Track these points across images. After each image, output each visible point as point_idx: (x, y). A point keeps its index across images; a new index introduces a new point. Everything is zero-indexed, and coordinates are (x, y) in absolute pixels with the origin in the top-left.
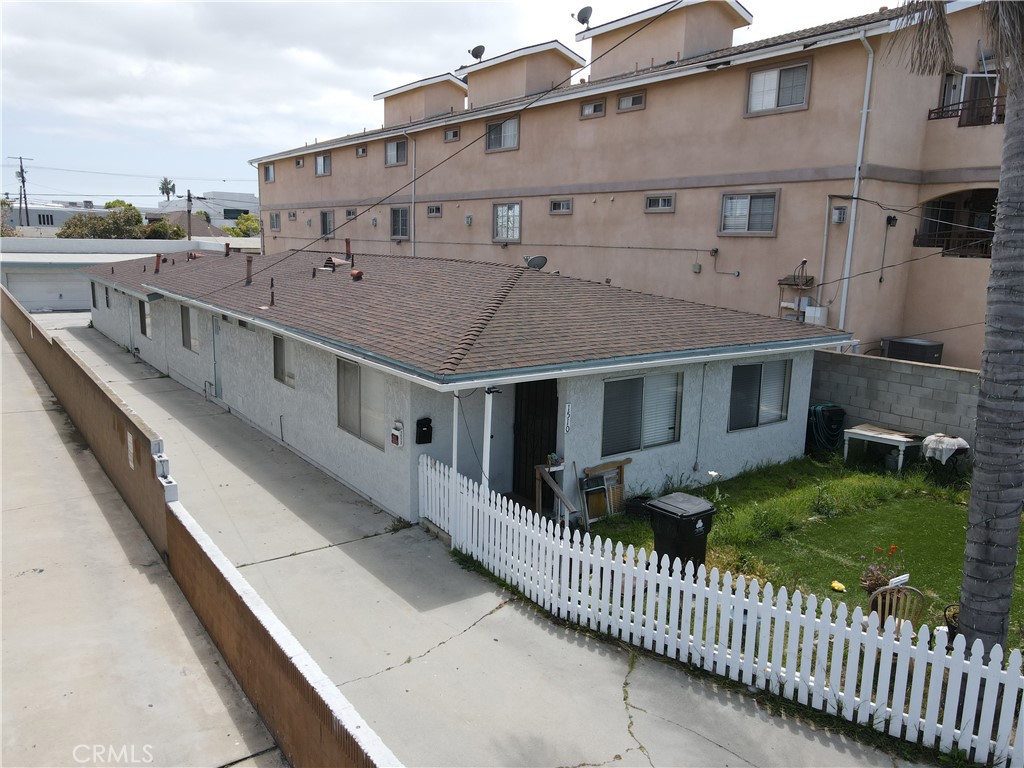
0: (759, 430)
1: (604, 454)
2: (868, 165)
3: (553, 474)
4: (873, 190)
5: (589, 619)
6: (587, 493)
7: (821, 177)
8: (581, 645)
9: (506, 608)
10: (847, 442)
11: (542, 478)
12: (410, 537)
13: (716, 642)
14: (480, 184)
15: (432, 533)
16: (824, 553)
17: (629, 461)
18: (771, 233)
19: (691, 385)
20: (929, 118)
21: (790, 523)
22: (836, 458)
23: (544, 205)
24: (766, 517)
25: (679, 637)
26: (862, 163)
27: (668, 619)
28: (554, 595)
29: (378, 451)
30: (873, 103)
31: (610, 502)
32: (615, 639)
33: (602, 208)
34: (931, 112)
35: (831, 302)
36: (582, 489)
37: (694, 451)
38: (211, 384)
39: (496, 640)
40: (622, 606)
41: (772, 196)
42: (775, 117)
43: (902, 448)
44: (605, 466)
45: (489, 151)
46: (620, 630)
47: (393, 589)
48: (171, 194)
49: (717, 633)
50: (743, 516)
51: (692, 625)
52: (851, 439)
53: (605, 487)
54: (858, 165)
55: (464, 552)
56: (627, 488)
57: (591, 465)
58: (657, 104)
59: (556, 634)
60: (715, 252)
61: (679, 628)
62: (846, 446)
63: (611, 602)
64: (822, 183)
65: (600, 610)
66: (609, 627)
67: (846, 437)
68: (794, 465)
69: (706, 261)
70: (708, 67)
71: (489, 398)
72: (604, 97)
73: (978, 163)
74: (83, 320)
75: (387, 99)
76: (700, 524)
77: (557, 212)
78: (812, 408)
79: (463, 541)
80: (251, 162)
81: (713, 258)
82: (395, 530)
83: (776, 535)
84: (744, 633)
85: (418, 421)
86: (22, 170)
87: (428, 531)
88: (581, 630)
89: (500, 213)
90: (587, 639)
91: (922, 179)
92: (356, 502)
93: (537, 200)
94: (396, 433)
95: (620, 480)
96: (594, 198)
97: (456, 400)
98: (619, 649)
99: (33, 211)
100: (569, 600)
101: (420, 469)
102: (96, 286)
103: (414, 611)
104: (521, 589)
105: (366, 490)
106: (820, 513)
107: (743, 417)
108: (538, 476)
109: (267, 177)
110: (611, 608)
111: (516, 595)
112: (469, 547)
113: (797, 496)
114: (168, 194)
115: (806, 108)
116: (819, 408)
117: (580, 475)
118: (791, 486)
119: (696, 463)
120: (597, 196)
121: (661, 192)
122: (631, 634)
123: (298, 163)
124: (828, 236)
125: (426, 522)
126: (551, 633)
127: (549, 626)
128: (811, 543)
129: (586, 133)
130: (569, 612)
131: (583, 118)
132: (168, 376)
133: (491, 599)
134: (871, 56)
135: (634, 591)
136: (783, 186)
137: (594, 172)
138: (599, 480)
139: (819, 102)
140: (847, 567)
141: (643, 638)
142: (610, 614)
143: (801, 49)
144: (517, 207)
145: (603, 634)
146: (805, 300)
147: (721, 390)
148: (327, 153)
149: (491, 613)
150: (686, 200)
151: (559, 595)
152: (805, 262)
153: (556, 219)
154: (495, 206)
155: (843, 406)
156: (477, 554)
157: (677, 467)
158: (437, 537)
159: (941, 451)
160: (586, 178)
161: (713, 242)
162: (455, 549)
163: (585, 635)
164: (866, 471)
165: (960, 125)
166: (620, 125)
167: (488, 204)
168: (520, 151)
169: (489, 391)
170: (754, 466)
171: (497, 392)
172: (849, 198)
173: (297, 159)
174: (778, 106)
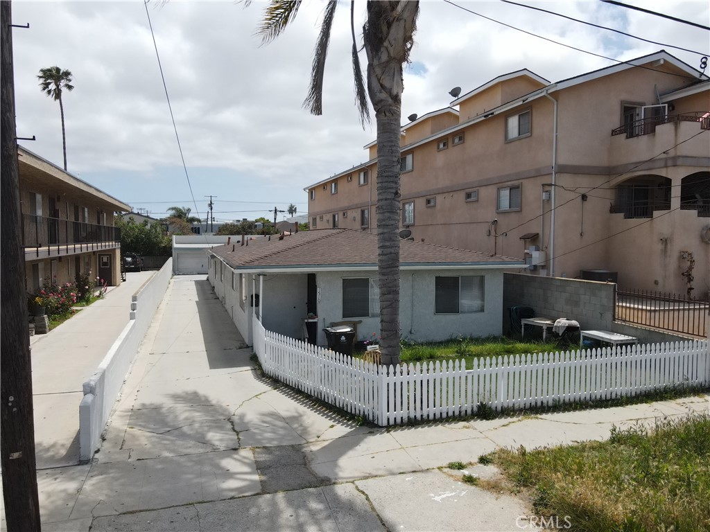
0: (460, 315)
1: (344, 316)
2: (559, 164)
7: (538, 174)
9: (249, 371)
12: (243, 351)
17: (360, 322)
18: (518, 209)
20: (612, 135)
23: (423, 202)
26: (555, 164)
29: (244, 313)
30: (559, 130)
32: (280, 381)
33: (448, 201)
34: (613, 131)
35: (546, 248)
38: (224, 298)
41: (518, 187)
42: (518, 142)
43: (545, 327)
44: (344, 323)
48: (294, 214)
52: (525, 325)
54: (553, 165)
57: (335, 321)
58: (469, 138)
60: (496, 222)
62: (523, 328)
64: (539, 178)
67: (522, 323)
69: (492, 228)
70: (485, 116)
72: (446, 137)
73: (635, 159)
75: (370, 148)
76: (343, 338)
80: (304, 190)
81: (495, 226)
82: (240, 348)
86: (211, 203)
89: (406, 208)
91: (609, 171)
93: (421, 199)
96: (444, 196)
99: (216, 225)
104: (262, 366)
109: (312, 198)
111: (259, 368)
114: (292, 213)
115: (530, 135)
116: (514, 307)
117: (327, 325)
119: (411, 329)
120: (445, 194)
121: (472, 189)
123: (324, 188)
124: (543, 209)
129: (440, 159)
134: (555, 104)
136: (523, 181)
137: (444, 181)
139: (536, 131)
143: (521, 103)
144: (412, 204)
146: (533, 248)
148: (336, 181)
149: (241, 371)
150: (483, 193)
153: (429, 210)
154: (404, 205)
159: (559, 327)
160: (440, 185)
161: (494, 216)
162: (254, 353)
165: (627, 138)
166: (454, 153)
168: (414, 172)
169: (260, 274)
172: (551, 185)
173: (324, 185)
174: (519, 135)
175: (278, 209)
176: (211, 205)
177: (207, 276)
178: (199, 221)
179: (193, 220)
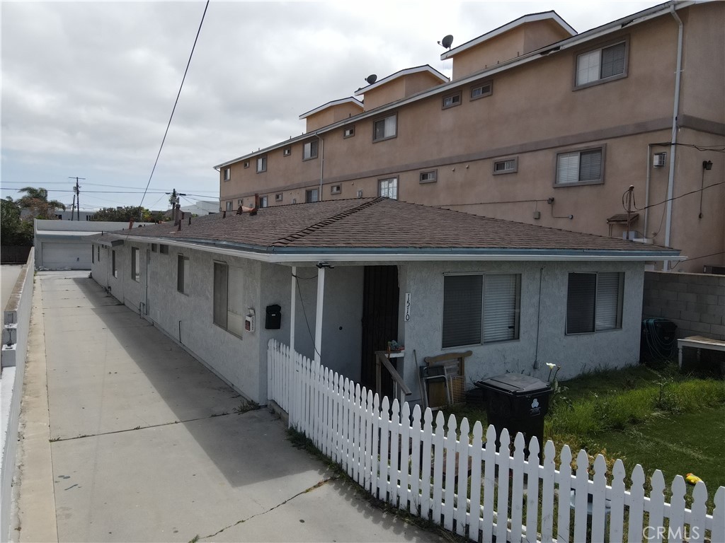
0: (595, 336)
1: (445, 345)
2: (684, 115)
3: (391, 360)
4: (689, 137)
5: (409, 502)
6: (427, 381)
7: (642, 130)
8: (397, 532)
9: (326, 487)
10: (680, 351)
11: (382, 363)
12: (255, 417)
13: (555, 535)
14: (368, 166)
15: (275, 413)
16: (673, 447)
17: (469, 353)
18: (600, 181)
19: (529, 287)
21: (632, 416)
22: (671, 365)
23: (415, 176)
24: (607, 410)
25: (509, 527)
26: (678, 114)
27: (496, 504)
28: (374, 473)
29: (238, 339)
30: (685, 64)
31: (451, 390)
32: (437, 526)
33: (460, 175)
35: (655, 234)
36: (422, 376)
37: (533, 350)
38: (144, 305)
39: (302, 521)
40: (444, 487)
41: (599, 150)
42: (599, 87)
44: (445, 356)
45: (376, 141)
46: (442, 516)
47: (216, 463)
49: (555, 525)
50: (583, 409)
51: (524, 513)
52: (684, 348)
53: (446, 376)
54: (675, 115)
55: (299, 430)
56: (468, 380)
57: (431, 355)
58: (501, 89)
59: (371, 518)
60: (552, 201)
61: (510, 516)
62: (680, 355)
63: (432, 482)
64: (642, 136)
65: (420, 491)
66: (431, 511)
67: (680, 346)
68: (630, 370)
69: (544, 208)
70: (542, 53)
71: (321, 273)
72: (460, 90)
74: (85, 274)
75: (308, 118)
76: (535, 404)
77: (425, 181)
78: (645, 321)
79: (299, 419)
80: (215, 168)
81: (550, 205)
82: (244, 410)
83: (619, 427)
84: (589, 525)
85: (267, 307)
86: (78, 186)
87: (273, 412)
88: (401, 515)
89: (383, 187)
90: (406, 525)
92: (220, 389)
93: (410, 174)
94: (249, 319)
95: (461, 371)
96: (453, 168)
97: (294, 279)
98: (441, 539)
99: (83, 213)
100: (389, 479)
101: (269, 351)
102: (95, 247)
103: (227, 485)
104: (344, 467)
105: (230, 378)
106: (663, 409)
107: (579, 322)
108: (378, 361)
109: (225, 178)
110: (432, 489)
111: (338, 474)
112: (303, 425)
113: (637, 393)
115: (626, 76)
116: (651, 321)
117: (420, 363)
118: (631, 386)
119: (536, 362)
120: (455, 165)
121: (507, 157)
122: (455, 521)
123: (246, 165)
124: (650, 178)
125: (273, 404)
126: (366, 516)
127: (366, 509)
128: (656, 436)
129: (446, 119)
130: (388, 493)
131: (445, 108)
132: (124, 304)
133: (313, 476)
134: (681, 27)
135: (457, 472)
136: (608, 142)
137: (452, 149)
138: (440, 369)
139: (637, 70)
140: (701, 461)
141: (467, 526)
142: (432, 496)
143: (619, 28)
144: (395, 181)
145: (423, 520)
146: (632, 234)
147: (558, 293)
148: (265, 155)
149: (307, 491)
150: (527, 161)
151: (379, 473)
152: (633, 187)
153: (425, 187)
154: (380, 181)
155: (674, 320)
156: (310, 433)
157: (517, 364)
158: (280, 418)
160: (446, 154)
161: (551, 193)
162: (292, 428)
163: (404, 521)
164: (703, 378)
166: (472, 110)
167: (375, 180)
168: (398, 138)
169: (321, 266)
170: (592, 370)
171: (329, 266)
172: (668, 145)
173: (245, 162)
174: (601, 78)
175: (178, 192)
176: (77, 189)
177: (89, 272)
178: (64, 207)
179: (55, 204)
